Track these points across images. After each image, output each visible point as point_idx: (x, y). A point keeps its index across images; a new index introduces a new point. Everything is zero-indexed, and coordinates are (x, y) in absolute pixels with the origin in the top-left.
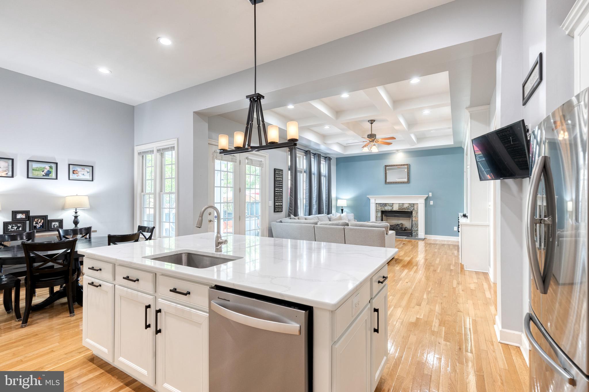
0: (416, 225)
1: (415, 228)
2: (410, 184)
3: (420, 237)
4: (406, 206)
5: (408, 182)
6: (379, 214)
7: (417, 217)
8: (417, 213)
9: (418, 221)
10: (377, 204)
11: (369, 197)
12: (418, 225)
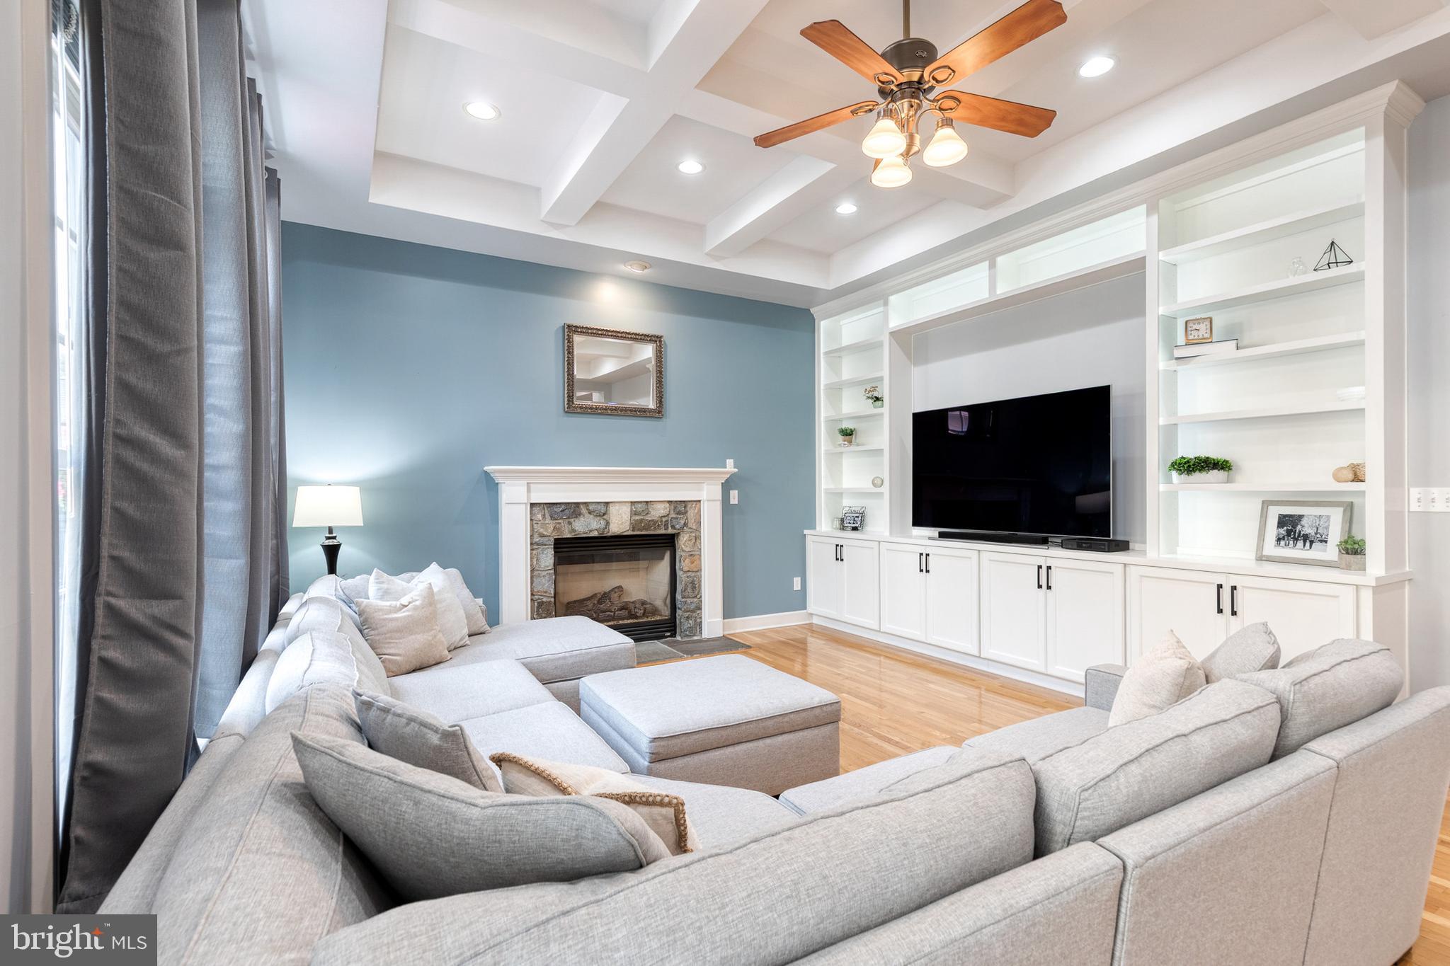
0: (694, 588)
1: (689, 601)
2: (664, 419)
3: (706, 634)
4: (658, 512)
5: (659, 412)
6: (548, 558)
7: (695, 555)
8: (698, 538)
9: (699, 570)
10: (536, 510)
11: (496, 471)
12: (700, 586)
